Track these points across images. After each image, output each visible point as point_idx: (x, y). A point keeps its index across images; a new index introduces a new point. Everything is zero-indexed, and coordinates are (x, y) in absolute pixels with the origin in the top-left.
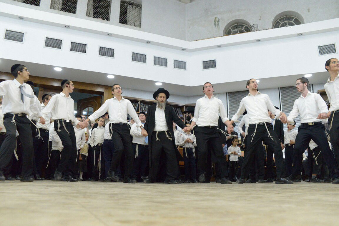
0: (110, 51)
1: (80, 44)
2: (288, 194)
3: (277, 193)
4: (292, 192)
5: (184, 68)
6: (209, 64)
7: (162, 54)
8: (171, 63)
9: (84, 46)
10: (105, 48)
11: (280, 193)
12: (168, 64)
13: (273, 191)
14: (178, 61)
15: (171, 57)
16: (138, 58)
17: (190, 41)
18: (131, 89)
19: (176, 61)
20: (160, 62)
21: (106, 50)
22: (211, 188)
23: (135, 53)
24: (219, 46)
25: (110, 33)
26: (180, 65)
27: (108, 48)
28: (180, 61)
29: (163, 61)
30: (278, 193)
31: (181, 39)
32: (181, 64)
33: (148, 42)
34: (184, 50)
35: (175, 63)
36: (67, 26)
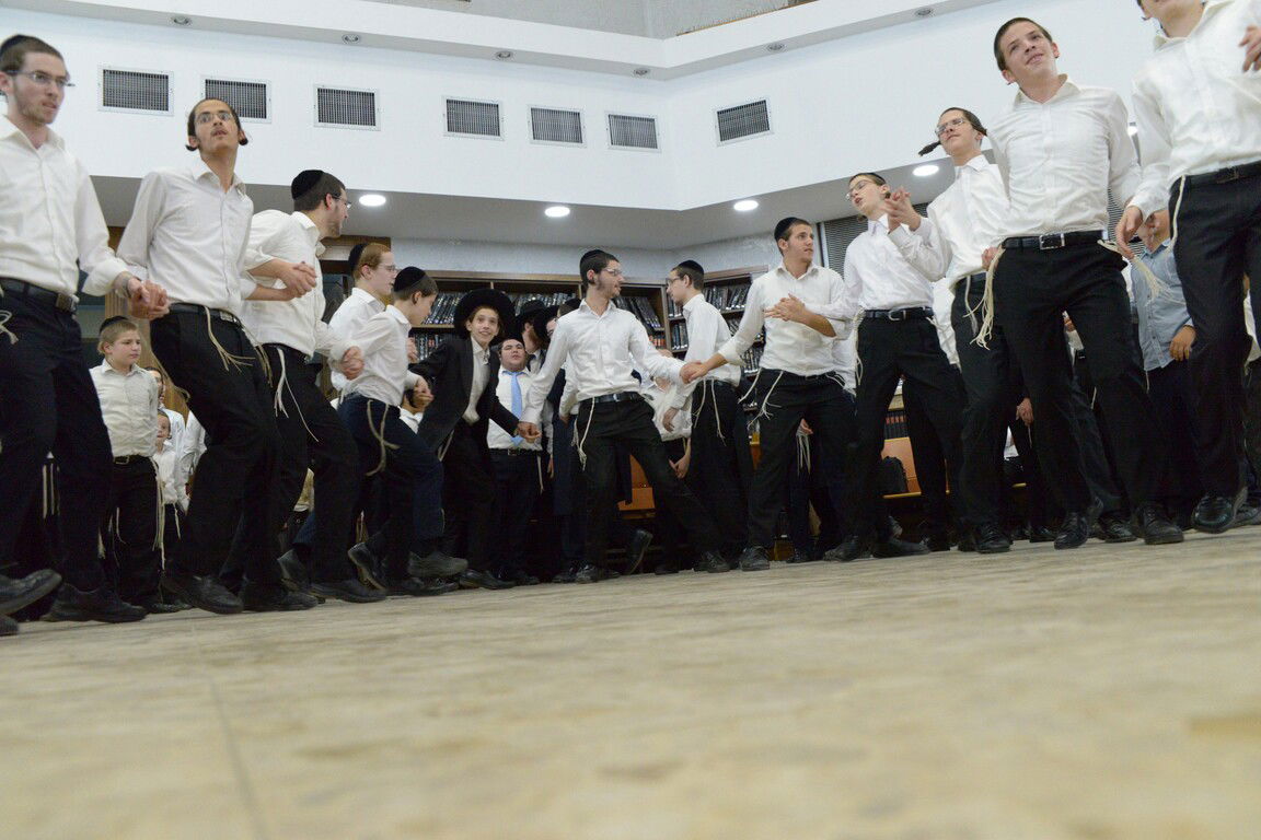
0: (357, 101)
1: (239, 84)
2: (1060, 581)
3: (1018, 582)
4: (1079, 572)
5: (650, 142)
6: (743, 121)
7: (559, 96)
8: (596, 128)
9: (254, 91)
10: (338, 92)
11: (1030, 581)
12: (587, 133)
13: (1008, 575)
14: (624, 117)
15: (596, 104)
16: (472, 118)
17: (663, 38)
18: (456, 241)
19: (615, 117)
20: (557, 126)
21: (344, 101)
22: (776, 582)
23: (456, 102)
24: (776, 48)
25: (352, 33)
26: (634, 132)
27: (349, 93)
28: (630, 118)
29: (568, 122)
30: (1025, 581)
31: (631, 32)
32: (636, 129)
33: (504, 55)
34: (642, 72)
35: (614, 127)
36: (181, 17)
